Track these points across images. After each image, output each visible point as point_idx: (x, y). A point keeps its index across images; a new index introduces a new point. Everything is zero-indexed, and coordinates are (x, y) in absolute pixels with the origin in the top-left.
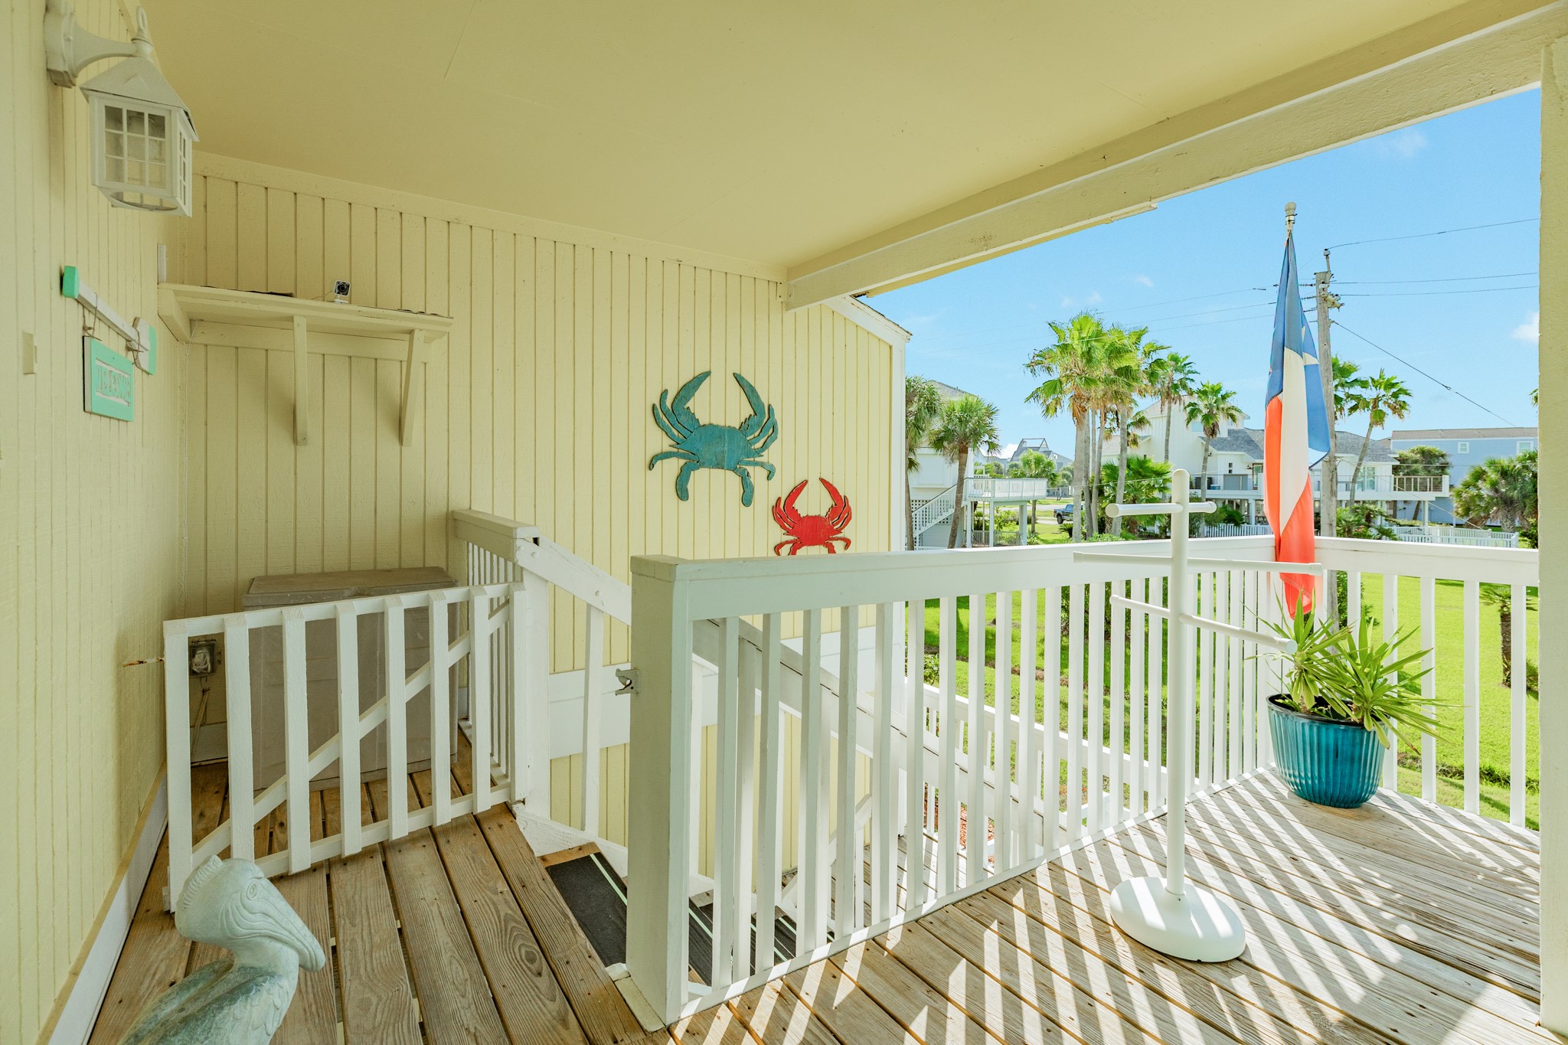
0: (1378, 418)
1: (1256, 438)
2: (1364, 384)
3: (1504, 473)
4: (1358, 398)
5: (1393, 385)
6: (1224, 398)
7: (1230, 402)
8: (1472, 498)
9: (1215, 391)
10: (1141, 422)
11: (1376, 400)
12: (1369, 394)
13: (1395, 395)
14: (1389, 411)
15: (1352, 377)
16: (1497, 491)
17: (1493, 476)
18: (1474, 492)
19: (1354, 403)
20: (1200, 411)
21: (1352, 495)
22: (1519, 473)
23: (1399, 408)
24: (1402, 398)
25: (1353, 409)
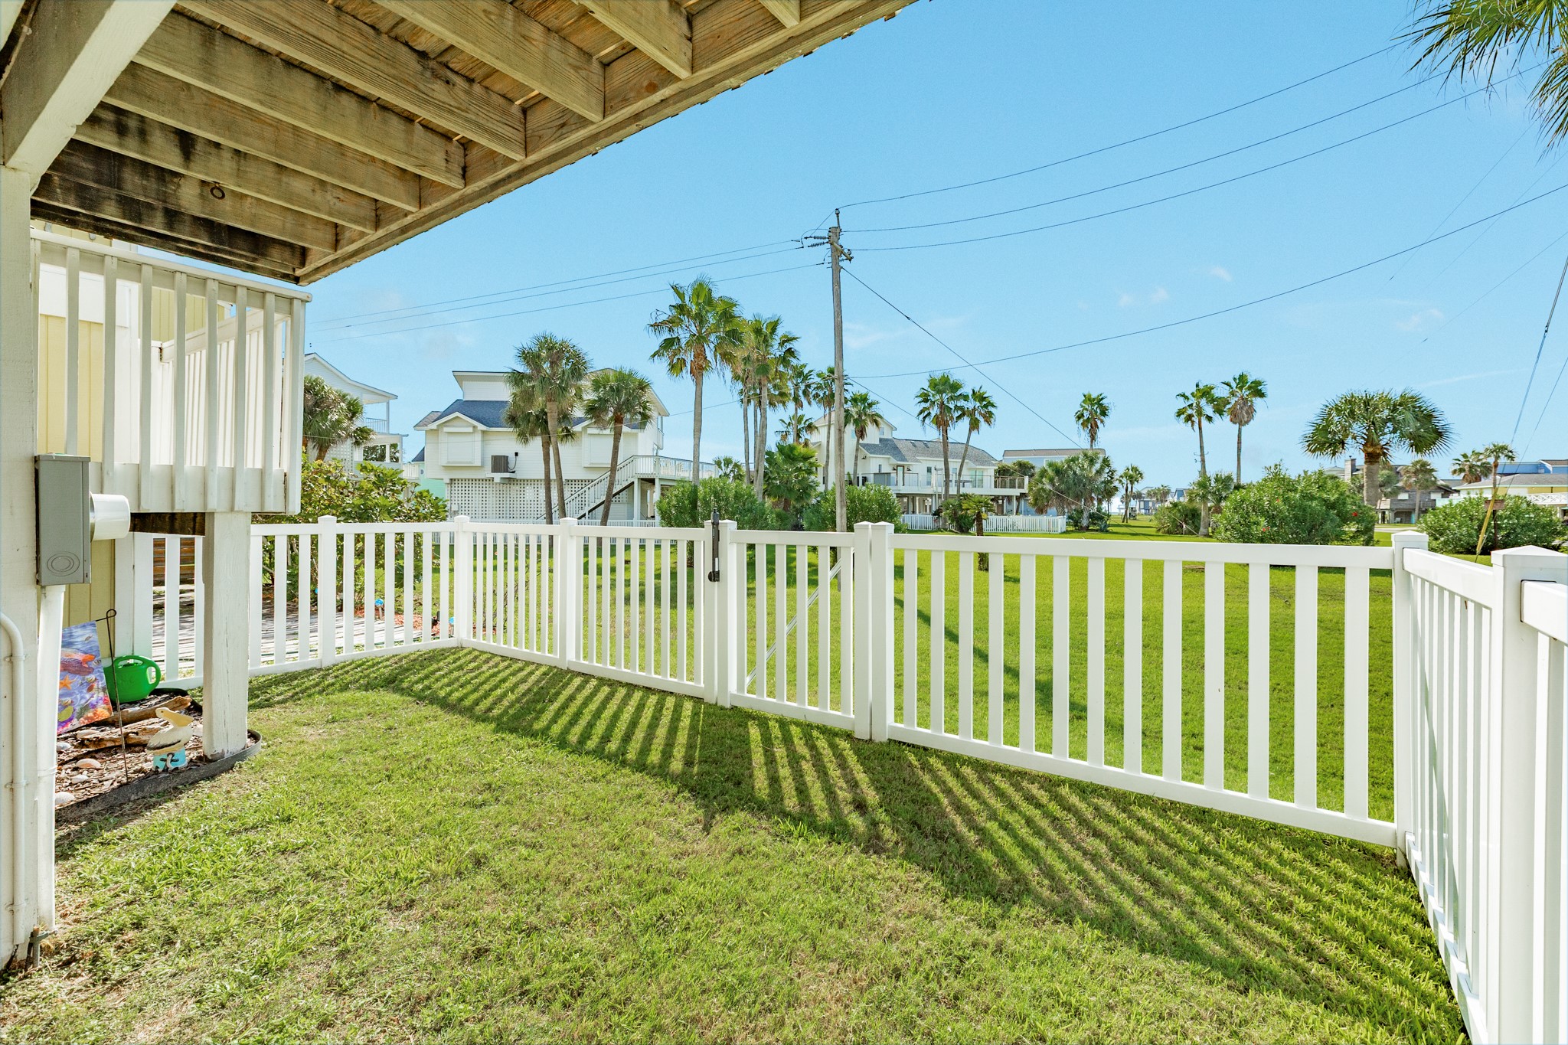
0: (974, 425)
1: (900, 445)
2: (966, 398)
3: (1058, 471)
4: (961, 408)
5: (984, 399)
6: (870, 405)
7: (874, 409)
8: (1039, 490)
9: (864, 399)
10: (810, 427)
11: (974, 409)
12: (970, 405)
13: (986, 406)
14: (982, 419)
15: (959, 393)
16: (1054, 485)
17: (1051, 472)
18: (1040, 486)
19: (960, 413)
20: (852, 416)
21: (958, 491)
22: (1066, 471)
23: (988, 417)
24: (990, 409)
25: (959, 418)
